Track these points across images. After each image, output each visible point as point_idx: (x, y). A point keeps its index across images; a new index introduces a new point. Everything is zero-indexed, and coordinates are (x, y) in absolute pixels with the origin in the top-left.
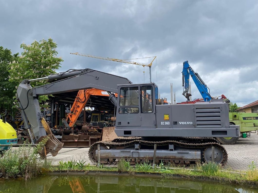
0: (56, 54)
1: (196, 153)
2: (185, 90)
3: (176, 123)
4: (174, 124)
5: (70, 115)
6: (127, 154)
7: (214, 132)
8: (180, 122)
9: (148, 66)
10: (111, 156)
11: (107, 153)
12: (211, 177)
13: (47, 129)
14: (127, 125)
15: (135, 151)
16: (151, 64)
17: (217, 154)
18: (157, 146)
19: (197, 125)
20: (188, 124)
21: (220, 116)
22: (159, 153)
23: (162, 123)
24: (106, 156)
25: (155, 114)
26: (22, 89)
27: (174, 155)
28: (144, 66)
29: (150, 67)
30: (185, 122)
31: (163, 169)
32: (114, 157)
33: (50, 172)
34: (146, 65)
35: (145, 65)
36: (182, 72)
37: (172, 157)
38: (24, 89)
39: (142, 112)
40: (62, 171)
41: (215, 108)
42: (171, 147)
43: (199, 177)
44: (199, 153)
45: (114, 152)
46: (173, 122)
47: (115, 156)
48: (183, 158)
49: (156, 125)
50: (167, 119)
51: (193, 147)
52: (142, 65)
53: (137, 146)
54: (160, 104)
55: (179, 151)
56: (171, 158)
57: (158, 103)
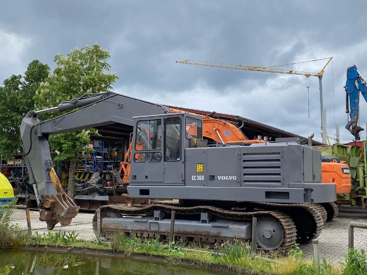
0: (109, 67)
1: (239, 228)
2: (350, 120)
3: (212, 178)
4: (210, 179)
5: (124, 164)
6: (143, 226)
7: (269, 194)
8: (219, 177)
9: (315, 76)
10: (122, 228)
11: (117, 224)
12: (230, 266)
13: (56, 185)
14: (144, 180)
15: (154, 221)
16: (323, 71)
17: (274, 231)
18: (176, 214)
19: (245, 181)
20: (231, 179)
21: (279, 167)
22: (187, 225)
23: (193, 178)
24: (115, 228)
25: (184, 162)
26: (26, 124)
27: (207, 230)
28: (308, 76)
29: (320, 77)
30: (227, 177)
31: (173, 251)
32: (126, 229)
33: (24, 245)
34: (312, 74)
35: (309, 74)
36: (345, 87)
37: (205, 232)
38: (28, 125)
39: (165, 161)
40: (40, 246)
41: (274, 153)
42: (204, 216)
43: (214, 265)
44: (244, 227)
45: (126, 221)
46: (208, 176)
47: (127, 227)
48: (220, 236)
49: (184, 181)
50: (200, 171)
51: (237, 219)
52: (305, 75)
53: (157, 213)
54: (196, 147)
55: (215, 224)
56: (203, 234)
57: (192, 144)
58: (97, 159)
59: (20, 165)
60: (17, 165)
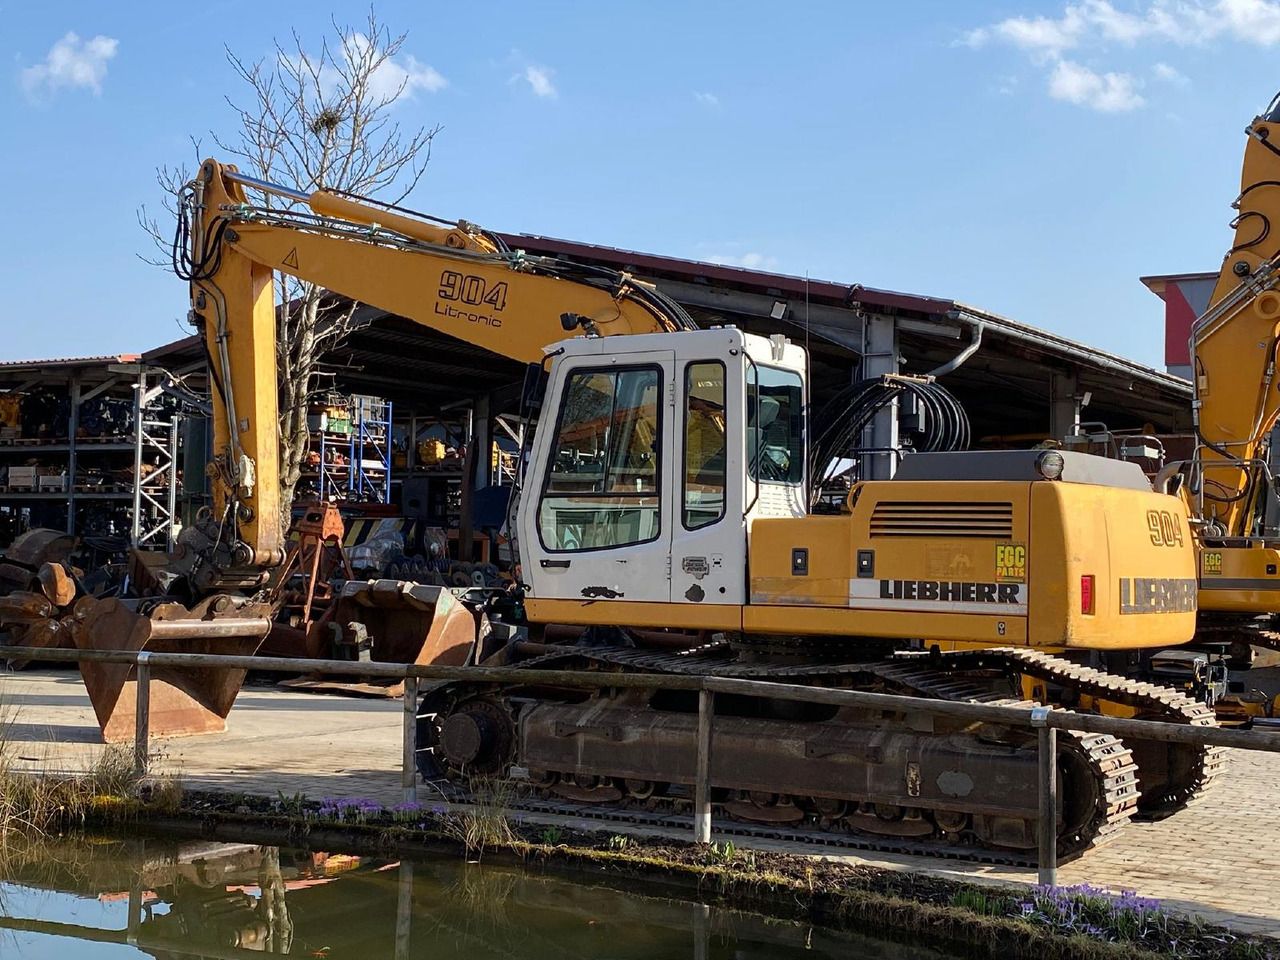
58: (367, 470)
59: (58, 490)
60: (46, 490)
